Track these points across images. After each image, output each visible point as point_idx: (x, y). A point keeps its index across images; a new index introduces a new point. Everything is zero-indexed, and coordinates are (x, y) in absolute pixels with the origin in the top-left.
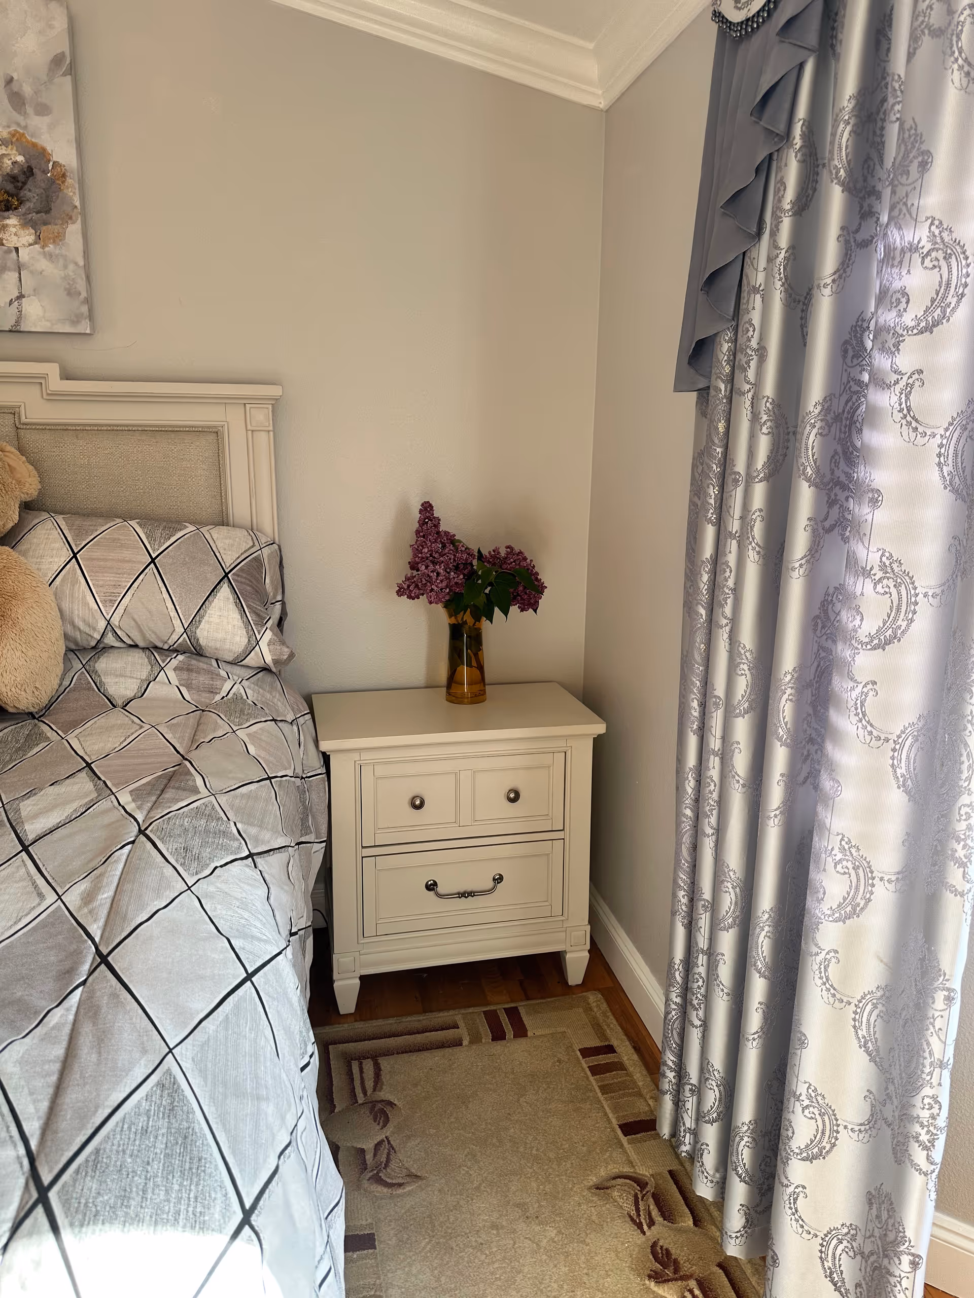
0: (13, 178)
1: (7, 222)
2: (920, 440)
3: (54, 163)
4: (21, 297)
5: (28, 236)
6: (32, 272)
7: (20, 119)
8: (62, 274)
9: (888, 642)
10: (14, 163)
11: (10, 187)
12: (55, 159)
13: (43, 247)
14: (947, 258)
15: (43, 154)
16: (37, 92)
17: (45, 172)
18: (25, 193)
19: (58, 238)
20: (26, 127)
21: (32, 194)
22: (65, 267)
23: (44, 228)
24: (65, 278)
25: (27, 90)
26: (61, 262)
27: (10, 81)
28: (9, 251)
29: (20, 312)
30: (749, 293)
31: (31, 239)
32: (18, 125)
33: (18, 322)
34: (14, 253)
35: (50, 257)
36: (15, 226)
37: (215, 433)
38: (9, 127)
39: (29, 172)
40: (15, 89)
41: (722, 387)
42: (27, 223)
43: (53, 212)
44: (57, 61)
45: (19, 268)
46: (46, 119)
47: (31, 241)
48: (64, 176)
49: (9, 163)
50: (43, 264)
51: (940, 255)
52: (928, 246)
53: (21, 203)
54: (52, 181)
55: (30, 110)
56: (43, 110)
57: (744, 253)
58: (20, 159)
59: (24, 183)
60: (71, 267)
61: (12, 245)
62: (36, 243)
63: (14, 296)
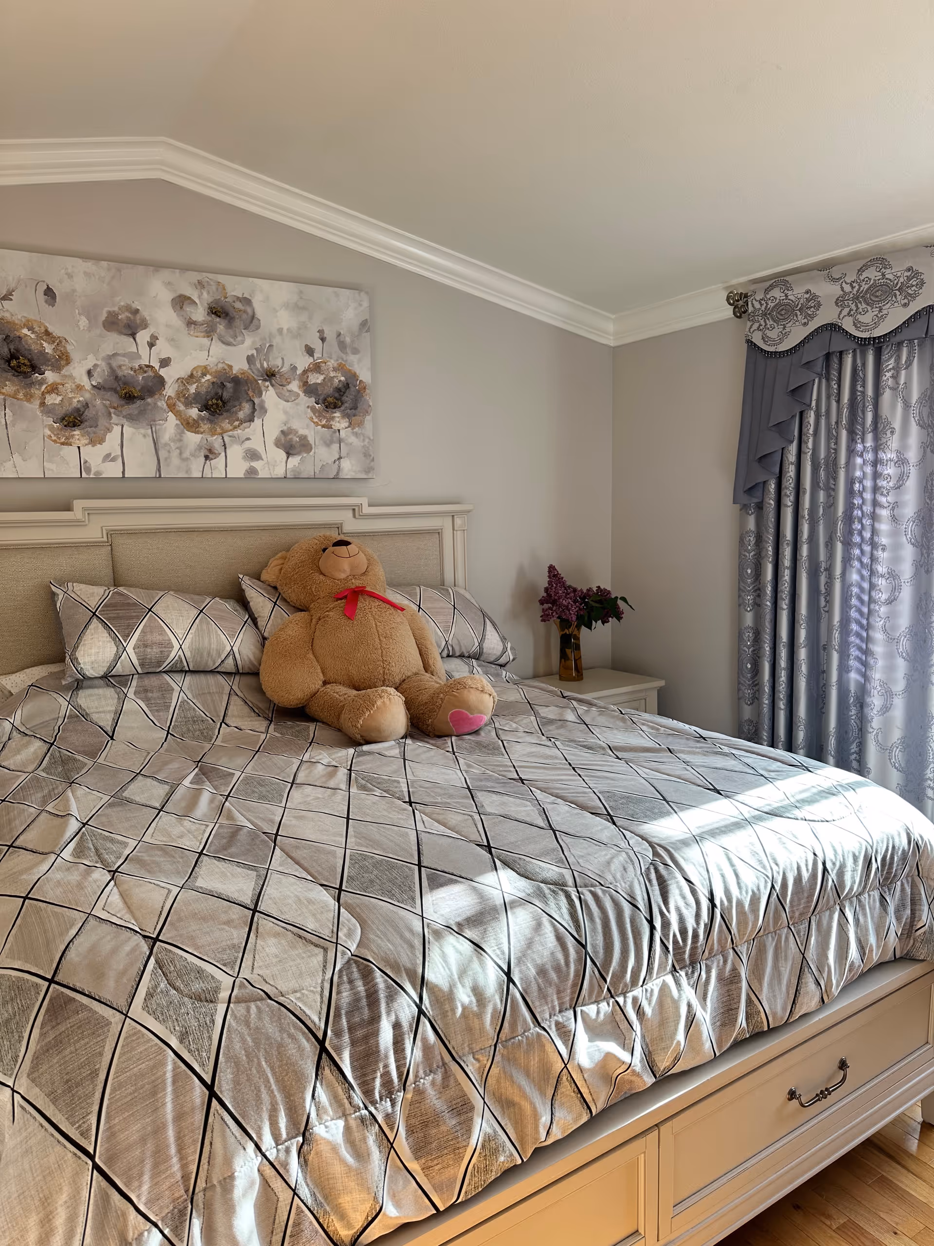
0: (338, 390)
1: (335, 415)
2: (898, 527)
3: (360, 381)
4: (340, 458)
5: (344, 423)
6: (347, 444)
7: (344, 356)
8: (362, 444)
9: (892, 601)
10: (340, 381)
11: (337, 395)
12: (360, 379)
13: (353, 429)
14: (903, 463)
15: (355, 376)
16: (353, 341)
17: (355, 386)
18: (344, 398)
19: (360, 424)
20: (346, 361)
21: (348, 398)
22: (364, 440)
23: (353, 418)
24: (364, 447)
25: (348, 340)
26: (362, 438)
27: (339, 335)
28: (335, 432)
29: (339, 467)
30: (789, 464)
31: (347, 424)
32: (343, 359)
33: (338, 473)
34: (338, 433)
35: (356, 435)
36: (338, 417)
37: (438, 533)
38: (337, 360)
39: (347, 386)
40: (342, 340)
41: (772, 502)
42: (345, 415)
43: (359, 409)
44: (364, 324)
45: (340, 441)
46: (357, 356)
47: (347, 426)
48: (365, 388)
49: (337, 381)
50: (353, 439)
51: (901, 462)
52: (896, 460)
53: (342, 404)
54: (359, 391)
55: (348, 351)
56: (356, 351)
57: (783, 449)
58: (343, 379)
59: (344, 393)
60: (367, 440)
61: (337, 428)
62: (349, 427)
63: (336, 459)
